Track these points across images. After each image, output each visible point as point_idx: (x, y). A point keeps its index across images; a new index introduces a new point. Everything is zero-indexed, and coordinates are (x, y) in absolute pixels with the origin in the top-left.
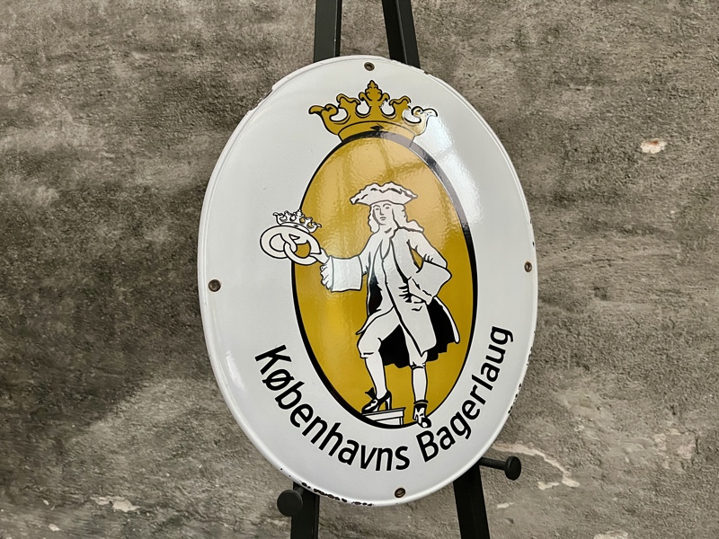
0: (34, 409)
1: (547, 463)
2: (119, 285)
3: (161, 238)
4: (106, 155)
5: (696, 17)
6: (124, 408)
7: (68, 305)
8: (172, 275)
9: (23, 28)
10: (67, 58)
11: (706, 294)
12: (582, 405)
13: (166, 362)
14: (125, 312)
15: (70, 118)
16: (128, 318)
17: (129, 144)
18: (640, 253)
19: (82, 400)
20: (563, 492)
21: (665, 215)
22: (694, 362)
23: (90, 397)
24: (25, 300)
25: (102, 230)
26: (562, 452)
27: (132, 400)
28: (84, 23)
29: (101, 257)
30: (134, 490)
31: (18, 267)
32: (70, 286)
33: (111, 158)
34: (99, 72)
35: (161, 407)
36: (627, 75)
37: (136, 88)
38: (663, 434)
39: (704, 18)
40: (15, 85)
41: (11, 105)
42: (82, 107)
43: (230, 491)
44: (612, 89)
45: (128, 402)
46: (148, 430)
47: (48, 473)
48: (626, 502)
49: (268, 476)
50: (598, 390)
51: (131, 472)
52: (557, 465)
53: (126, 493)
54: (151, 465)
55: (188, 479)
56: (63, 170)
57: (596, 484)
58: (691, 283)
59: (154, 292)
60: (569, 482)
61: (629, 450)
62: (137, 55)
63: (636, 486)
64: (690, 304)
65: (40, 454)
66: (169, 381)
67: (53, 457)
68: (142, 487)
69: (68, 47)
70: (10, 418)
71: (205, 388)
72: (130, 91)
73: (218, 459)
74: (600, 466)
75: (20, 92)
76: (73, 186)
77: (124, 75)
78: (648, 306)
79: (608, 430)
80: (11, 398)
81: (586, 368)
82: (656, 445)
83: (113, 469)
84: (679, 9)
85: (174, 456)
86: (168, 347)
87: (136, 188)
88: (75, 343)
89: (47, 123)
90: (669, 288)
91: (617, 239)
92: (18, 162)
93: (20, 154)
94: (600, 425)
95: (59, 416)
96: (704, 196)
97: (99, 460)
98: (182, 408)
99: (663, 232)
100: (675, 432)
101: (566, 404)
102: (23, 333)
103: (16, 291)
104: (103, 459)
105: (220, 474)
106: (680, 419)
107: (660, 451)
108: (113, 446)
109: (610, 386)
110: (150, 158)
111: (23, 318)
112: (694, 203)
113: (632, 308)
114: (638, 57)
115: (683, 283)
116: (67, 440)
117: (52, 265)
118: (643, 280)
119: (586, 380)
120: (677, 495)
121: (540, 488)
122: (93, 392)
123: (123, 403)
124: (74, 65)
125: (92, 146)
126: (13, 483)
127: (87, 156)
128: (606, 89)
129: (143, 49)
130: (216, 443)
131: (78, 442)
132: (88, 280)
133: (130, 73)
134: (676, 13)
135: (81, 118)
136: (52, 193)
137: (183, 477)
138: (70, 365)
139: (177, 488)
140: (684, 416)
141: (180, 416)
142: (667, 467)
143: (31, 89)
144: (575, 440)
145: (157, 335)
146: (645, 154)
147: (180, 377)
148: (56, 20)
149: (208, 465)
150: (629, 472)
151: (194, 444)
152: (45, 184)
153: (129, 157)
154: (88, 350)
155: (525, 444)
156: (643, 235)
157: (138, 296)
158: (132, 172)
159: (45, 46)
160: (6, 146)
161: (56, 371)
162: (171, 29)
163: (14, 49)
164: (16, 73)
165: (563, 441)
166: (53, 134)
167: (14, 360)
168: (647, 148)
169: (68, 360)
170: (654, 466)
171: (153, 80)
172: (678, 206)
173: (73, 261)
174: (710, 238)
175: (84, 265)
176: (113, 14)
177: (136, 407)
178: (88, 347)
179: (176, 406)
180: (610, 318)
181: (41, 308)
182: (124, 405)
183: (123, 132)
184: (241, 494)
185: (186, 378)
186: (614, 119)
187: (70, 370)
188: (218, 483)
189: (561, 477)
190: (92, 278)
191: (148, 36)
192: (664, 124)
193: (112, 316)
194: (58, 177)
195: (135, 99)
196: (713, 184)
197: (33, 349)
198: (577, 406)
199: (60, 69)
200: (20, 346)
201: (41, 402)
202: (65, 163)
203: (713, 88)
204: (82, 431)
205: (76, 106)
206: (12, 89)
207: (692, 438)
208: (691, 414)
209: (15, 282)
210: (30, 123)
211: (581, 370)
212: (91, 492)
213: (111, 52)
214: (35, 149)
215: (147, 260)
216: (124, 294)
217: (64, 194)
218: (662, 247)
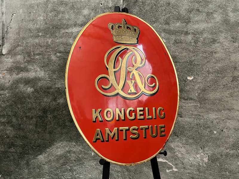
0: (21, 152)
1: (168, 164)
2: (49, 115)
3: (62, 101)
4: (48, 79)
5: (199, 47)
6: (48, 151)
7: (34, 121)
8: (64, 112)
9: (27, 46)
10: (39, 54)
11: (207, 116)
12: (177, 147)
13: (61, 137)
14: (50, 122)
15: (39, 70)
16: (51, 124)
17: (55, 76)
18: (189, 105)
19: (35, 149)
20: (174, 173)
21: (195, 95)
22: (206, 134)
23: (38, 148)
24: (21, 119)
25: (45, 100)
26: (172, 161)
27: (51, 148)
28: (44, 45)
29: (44, 107)
30: (49, 176)
31: (20, 110)
32: (35, 115)
33: (49, 80)
34: (48, 58)
35: (59, 150)
36: (183, 61)
37: (58, 62)
38: (199, 155)
39: (201, 47)
40: (24, 61)
41: (22, 66)
42: (43, 67)
43: (78, 176)
44: (179, 64)
45: (49, 149)
46: (54, 157)
47: (23, 171)
48: (191, 175)
49: (89, 171)
50: (181, 142)
51: (49, 171)
52: (171, 165)
53: (47, 177)
54: (55, 168)
55: (66, 172)
56: (36, 83)
57: (182, 170)
58: (203, 113)
59: (59, 117)
60: (175, 170)
61: (190, 159)
62: (58, 54)
63: (193, 170)
64: (203, 118)
65: (21, 166)
66: (62, 142)
67: (25, 166)
68: (52, 175)
69: (40, 51)
70: (14, 155)
71: (72, 144)
72: (56, 63)
73: (75, 166)
74: (183, 165)
75: (25, 62)
76: (38, 88)
77: (54, 59)
78: (192, 119)
79: (184, 154)
80: (14, 149)
81: (178, 136)
82: (197, 158)
83: (43, 170)
84: (195, 45)
85: (62, 165)
86: (62, 132)
87: (56, 88)
88: (35, 132)
89: (32, 71)
90: (197, 114)
91: (183, 101)
92: (23, 81)
93: (24, 79)
94: (182, 152)
95: (28, 154)
96: (204, 90)
97: (39, 167)
98: (65, 150)
99: (195, 99)
100: (202, 154)
101: (173, 146)
102: (20, 129)
103: (19, 117)
104: (40, 166)
105: (75, 170)
106: (203, 150)
107: (199, 160)
108: (44, 163)
109: (184, 141)
110: (60, 80)
111: (20, 125)
112: (202, 92)
113: (188, 119)
114: (185, 56)
115: (201, 113)
116: (30, 161)
117: (30, 109)
118: (191, 112)
119: (178, 140)
120: (204, 173)
121: (167, 171)
122: (39, 146)
123: (48, 149)
124: (41, 56)
125: (45, 77)
126: (12, 175)
127: (43, 79)
128: (178, 64)
129: (60, 53)
130: (74, 161)
131: (33, 162)
132: (40, 113)
133: (56, 59)
134: (194, 46)
135: (42, 70)
136: (32, 89)
137: (64, 172)
138: (33, 138)
139: (62, 175)
140: (204, 149)
141: (64, 153)
142: (201, 164)
143: (28, 62)
144: (176, 157)
145: (59, 129)
146: (188, 80)
147: (65, 141)
148: (36, 44)
149: (72, 167)
150: (191, 166)
151: (68, 161)
152: (30, 87)
153: (54, 80)
154: (39, 134)
155: (162, 158)
156: (190, 100)
157: (54, 118)
158: (55, 84)
159: (33, 51)
160: (20, 77)
161: (28, 140)
162: (68, 48)
163: (24, 51)
164: (24, 57)
165: (172, 157)
166: (34, 74)
167: (16, 137)
168: (189, 78)
169: (32, 137)
170: (198, 164)
171: (62, 60)
172: (198, 93)
173: (36, 108)
174: (207, 101)
175: (39, 109)
176: (52, 44)
177: (51, 150)
178: (39, 133)
179: (63, 150)
180: (183, 122)
181: (26, 122)
182: (48, 150)
183: (53, 73)
184: (81, 177)
185: (67, 141)
186: (180, 71)
187: (33, 140)
188: (74, 173)
189: (173, 168)
190: (41, 113)
191: (62, 49)
192: (193, 72)
193: (46, 124)
194: (34, 85)
195: (57, 65)
196: (206, 87)
197: (22, 134)
198: (176, 147)
199: (37, 57)
200: (18, 133)
201: (23, 149)
202: (37, 81)
203: (204, 64)
204: (35, 158)
205: (41, 67)
206: (23, 62)
207: (207, 156)
208: (206, 149)
209: (19, 114)
210: (27, 71)
211: (176, 137)
212: (36, 177)
213: (51, 53)
214: (28, 78)
215: (57, 108)
216: (50, 117)
217: (35, 90)
218: (195, 103)
